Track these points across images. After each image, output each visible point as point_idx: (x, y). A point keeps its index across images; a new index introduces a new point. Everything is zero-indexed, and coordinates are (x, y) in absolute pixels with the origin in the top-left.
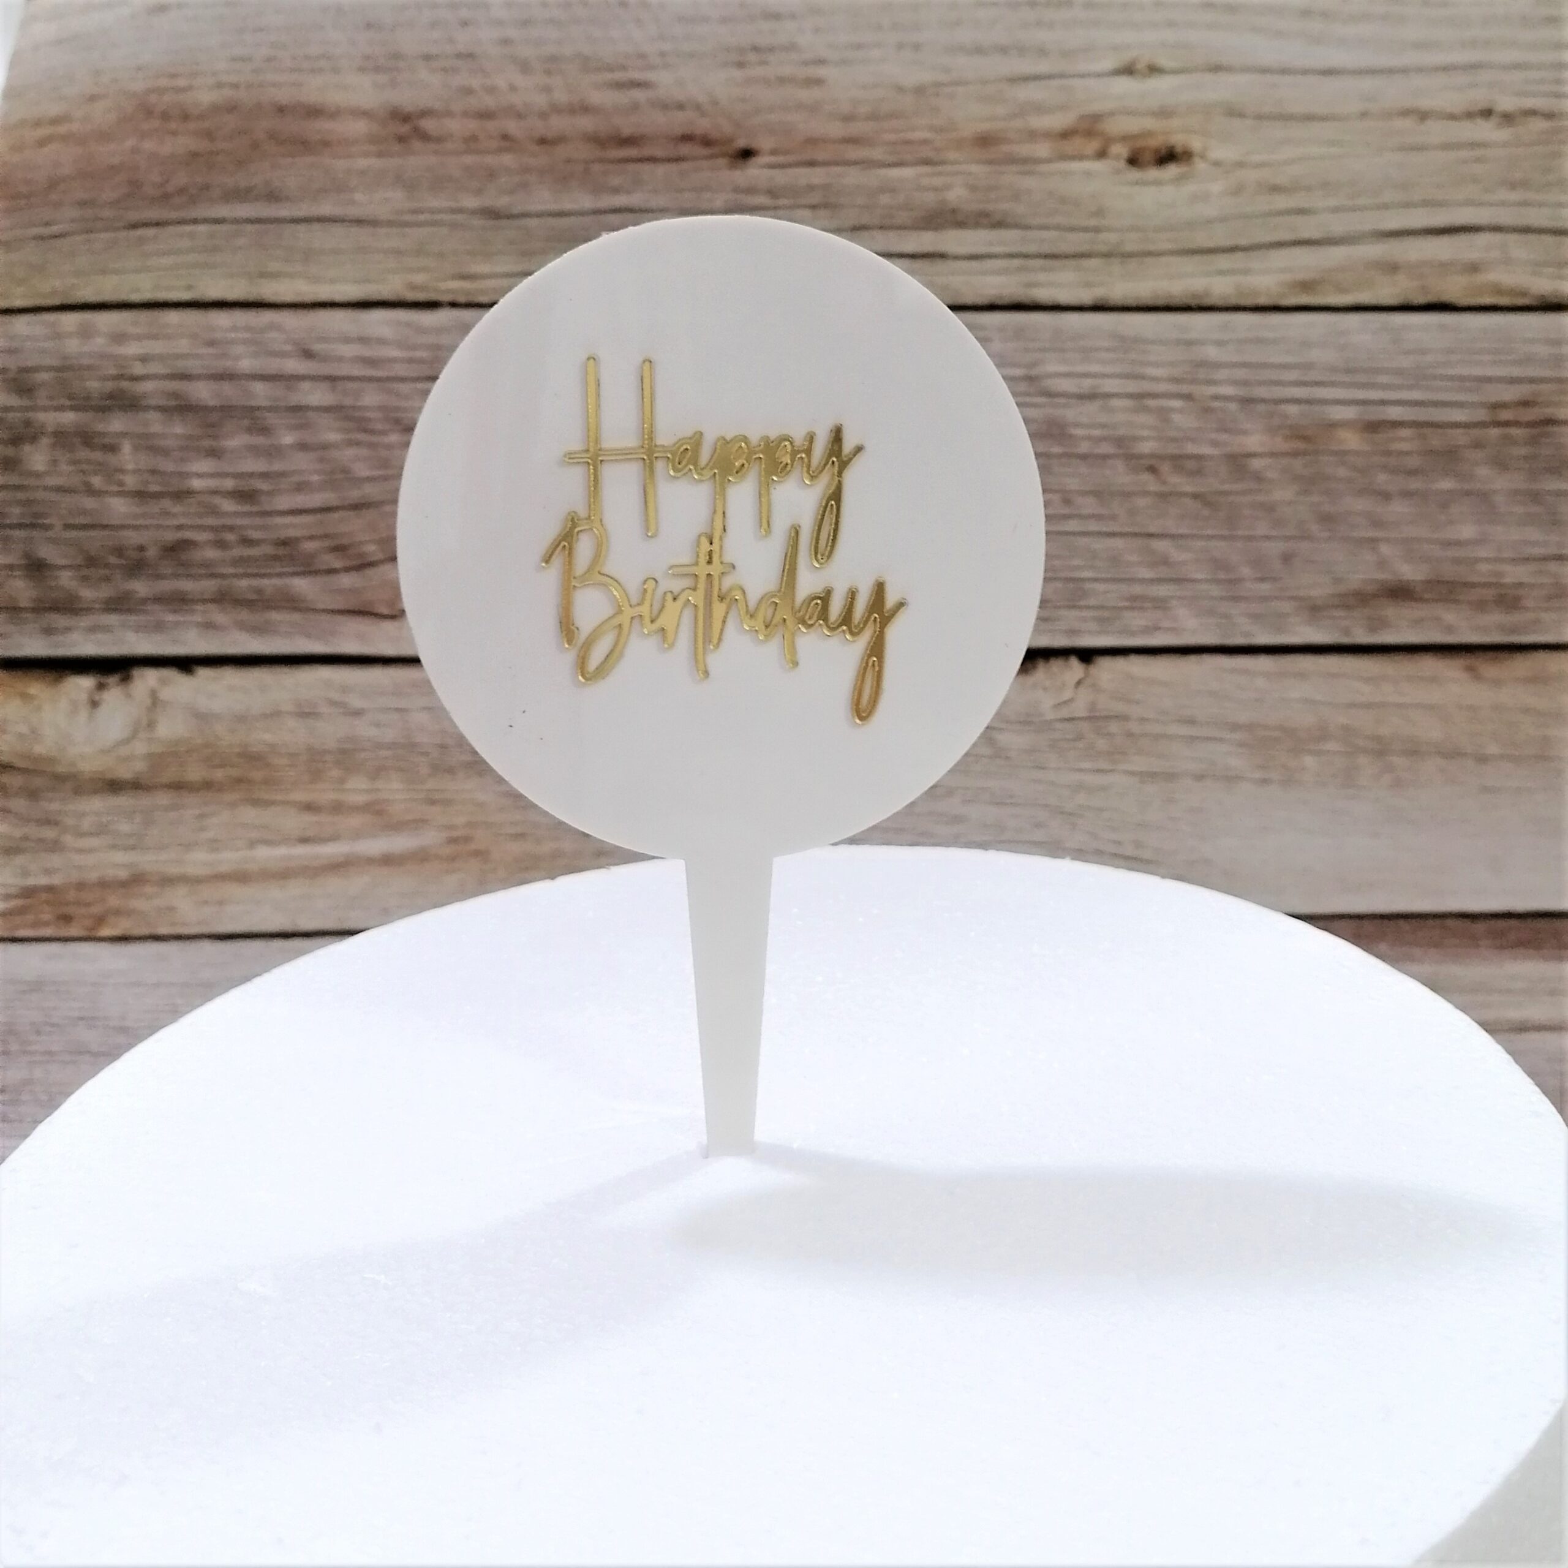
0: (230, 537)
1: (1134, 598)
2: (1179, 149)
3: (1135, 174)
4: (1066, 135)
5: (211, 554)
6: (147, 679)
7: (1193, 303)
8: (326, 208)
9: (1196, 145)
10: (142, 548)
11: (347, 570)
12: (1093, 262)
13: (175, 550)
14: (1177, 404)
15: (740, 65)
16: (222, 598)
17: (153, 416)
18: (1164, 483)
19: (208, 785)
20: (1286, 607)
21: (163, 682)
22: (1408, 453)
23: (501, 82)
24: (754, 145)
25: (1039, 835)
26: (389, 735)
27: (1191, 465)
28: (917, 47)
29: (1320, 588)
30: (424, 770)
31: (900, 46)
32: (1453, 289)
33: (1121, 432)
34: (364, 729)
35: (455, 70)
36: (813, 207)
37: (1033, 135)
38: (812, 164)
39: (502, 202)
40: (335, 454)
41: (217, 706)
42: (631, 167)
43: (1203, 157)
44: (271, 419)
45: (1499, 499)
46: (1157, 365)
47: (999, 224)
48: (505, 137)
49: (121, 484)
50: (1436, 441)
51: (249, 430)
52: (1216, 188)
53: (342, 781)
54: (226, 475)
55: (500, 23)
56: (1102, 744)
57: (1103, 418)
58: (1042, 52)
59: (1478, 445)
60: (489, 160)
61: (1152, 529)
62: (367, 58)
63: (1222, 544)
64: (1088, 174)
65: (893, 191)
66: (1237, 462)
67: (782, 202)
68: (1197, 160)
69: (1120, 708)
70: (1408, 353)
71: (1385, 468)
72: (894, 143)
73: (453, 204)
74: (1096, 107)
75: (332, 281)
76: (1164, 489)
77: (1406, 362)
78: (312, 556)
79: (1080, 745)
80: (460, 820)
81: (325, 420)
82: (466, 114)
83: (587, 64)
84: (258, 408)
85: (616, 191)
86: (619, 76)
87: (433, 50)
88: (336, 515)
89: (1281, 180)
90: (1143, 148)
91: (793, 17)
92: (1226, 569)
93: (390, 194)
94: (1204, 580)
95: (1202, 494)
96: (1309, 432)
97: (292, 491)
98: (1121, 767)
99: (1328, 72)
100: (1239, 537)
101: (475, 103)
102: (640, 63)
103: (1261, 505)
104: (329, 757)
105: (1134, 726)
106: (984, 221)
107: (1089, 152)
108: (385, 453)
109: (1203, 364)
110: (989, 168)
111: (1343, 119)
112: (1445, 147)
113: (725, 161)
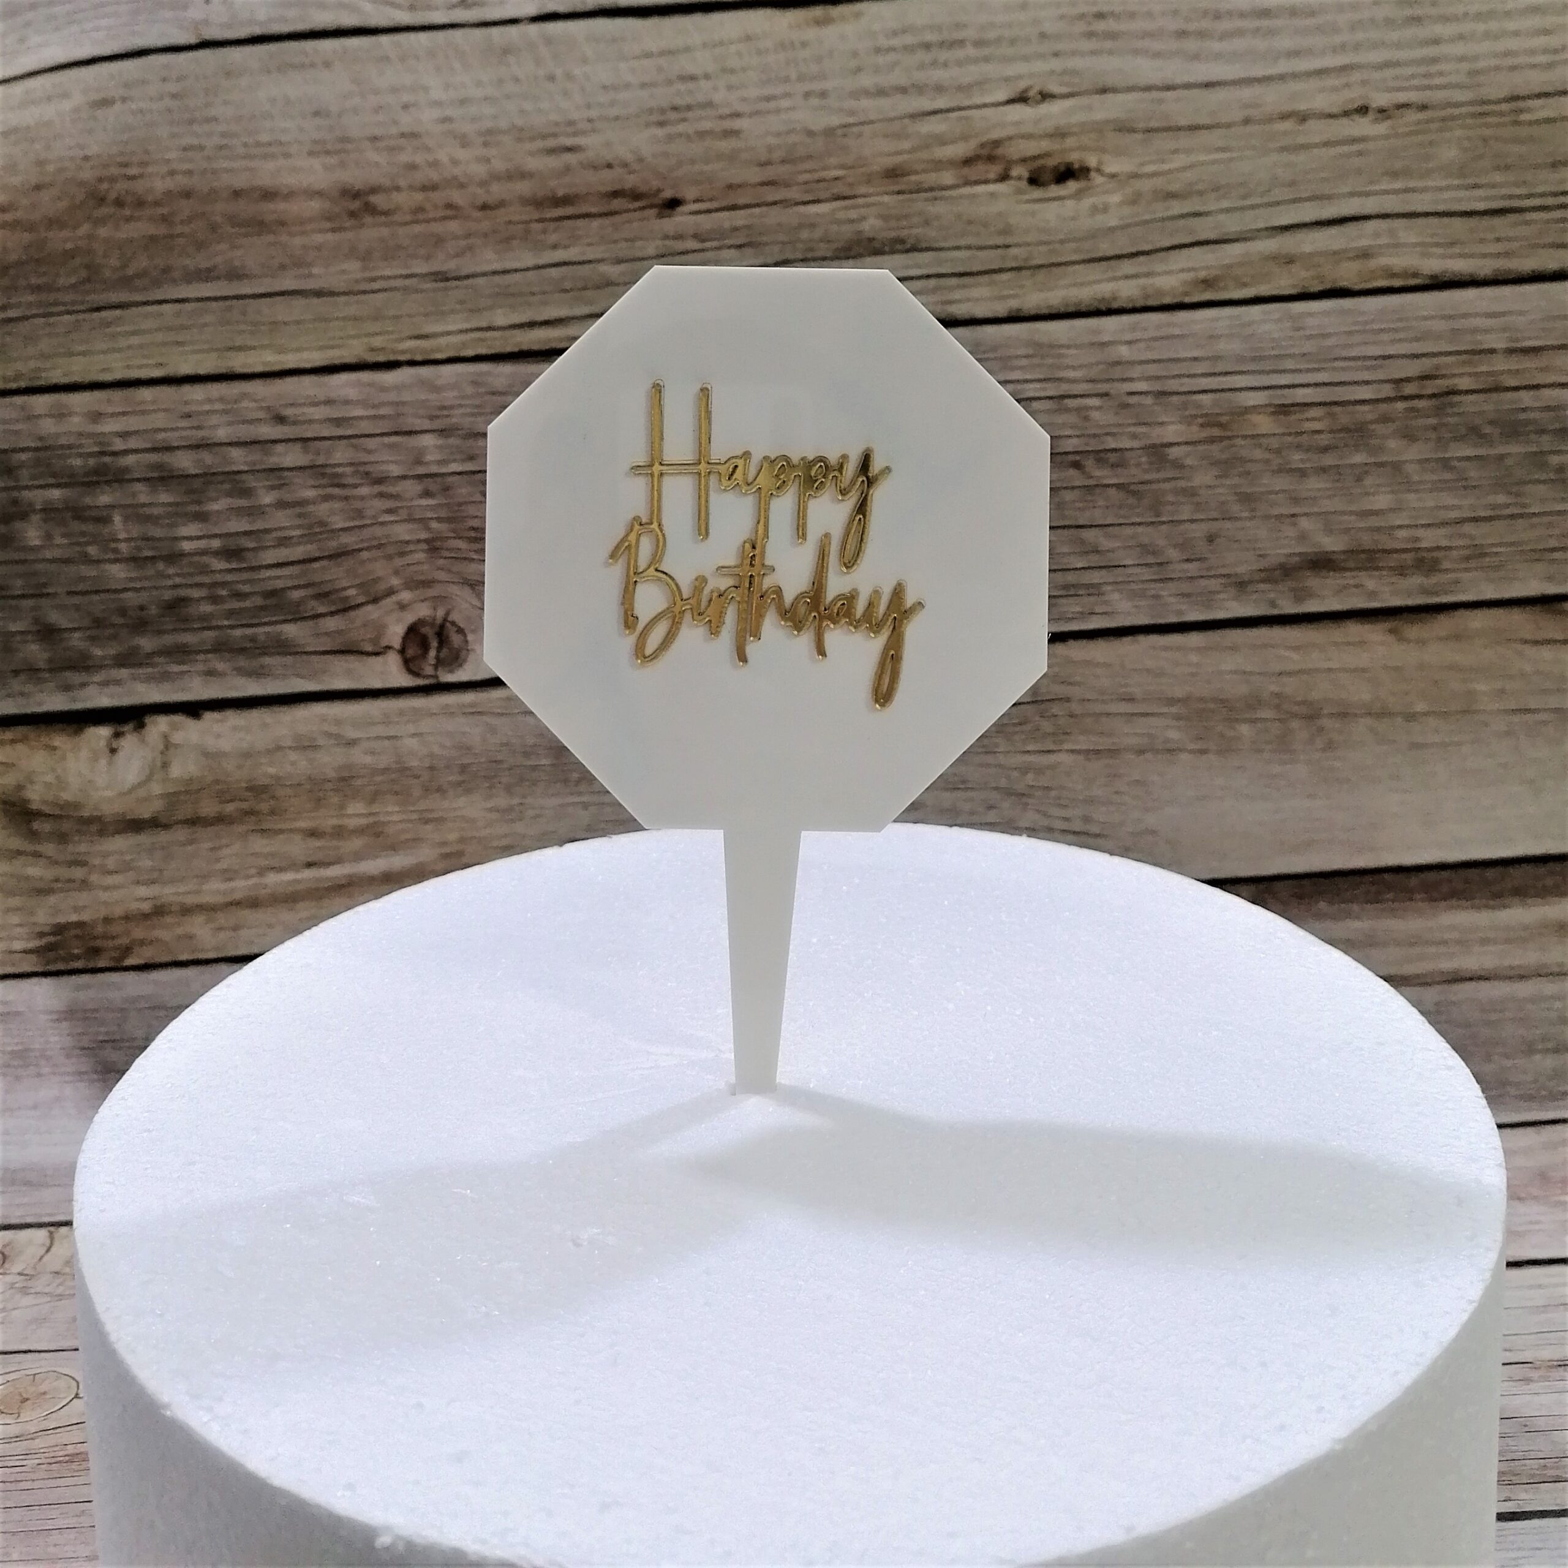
0: (223, 592)
2: (1076, 166)
3: (1037, 193)
4: (968, 162)
5: (207, 608)
6: (160, 724)
7: (1103, 307)
8: (289, 284)
9: (1092, 161)
10: (142, 608)
11: (332, 614)
12: (1005, 276)
13: (175, 606)
14: (1095, 402)
15: (661, 124)
16: (220, 648)
17: (139, 487)
18: (1091, 477)
19: (220, 820)
20: (1215, 584)
21: (173, 727)
22: (1319, 432)
23: (442, 156)
24: (679, 196)
25: (991, 817)
26: (384, 761)
27: (1113, 458)
28: (823, 95)
29: (1244, 565)
30: (417, 792)
31: (808, 95)
32: (1348, 274)
34: (360, 757)
35: (399, 149)
36: (737, 247)
37: (938, 165)
38: (734, 208)
39: (451, 266)
40: (311, 508)
41: (224, 745)
42: (566, 224)
43: (1098, 170)
44: (251, 481)
45: (1410, 468)
46: (1074, 368)
47: (914, 249)
48: (449, 206)
49: (116, 551)
50: (1344, 417)
51: (231, 493)
52: (1115, 198)
53: (342, 807)
54: (215, 536)
55: (438, 104)
56: (1047, 726)
58: (939, 89)
59: (1385, 419)
60: (435, 228)
61: (1082, 521)
62: (316, 142)
63: (1150, 529)
64: (992, 195)
65: (813, 226)
66: (1157, 452)
67: (708, 244)
68: (1093, 174)
70: (1310, 337)
71: (1299, 447)
72: (806, 183)
73: (404, 272)
74: (995, 135)
75: (299, 350)
76: (1092, 482)
77: (1309, 347)
78: (299, 603)
79: (1027, 727)
80: (452, 837)
81: (298, 479)
82: (411, 187)
83: (521, 134)
84: (239, 472)
85: (555, 247)
86: (552, 142)
87: (378, 132)
88: (316, 565)
89: (1175, 187)
90: (1042, 168)
91: (707, 77)
92: (1154, 553)
93: (345, 266)
94: (1134, 565)
95: (1129, 484)
96: (1224, 419)
97: (274, 547)
98: (1066, 746)
99: (1208, 85)
100: (1164, 523)
101: (419, 177)
102: (569, 130)
103: (1184, 491)
104: (329, 786)
105: (1075, 707)
106: (899, 247)
107: (992, 176)
108: (358, 504)
109: (1118, 363)
110: (901, 197)
111: (1229, 126)
112: (1327, 144)
113: (653, 212)
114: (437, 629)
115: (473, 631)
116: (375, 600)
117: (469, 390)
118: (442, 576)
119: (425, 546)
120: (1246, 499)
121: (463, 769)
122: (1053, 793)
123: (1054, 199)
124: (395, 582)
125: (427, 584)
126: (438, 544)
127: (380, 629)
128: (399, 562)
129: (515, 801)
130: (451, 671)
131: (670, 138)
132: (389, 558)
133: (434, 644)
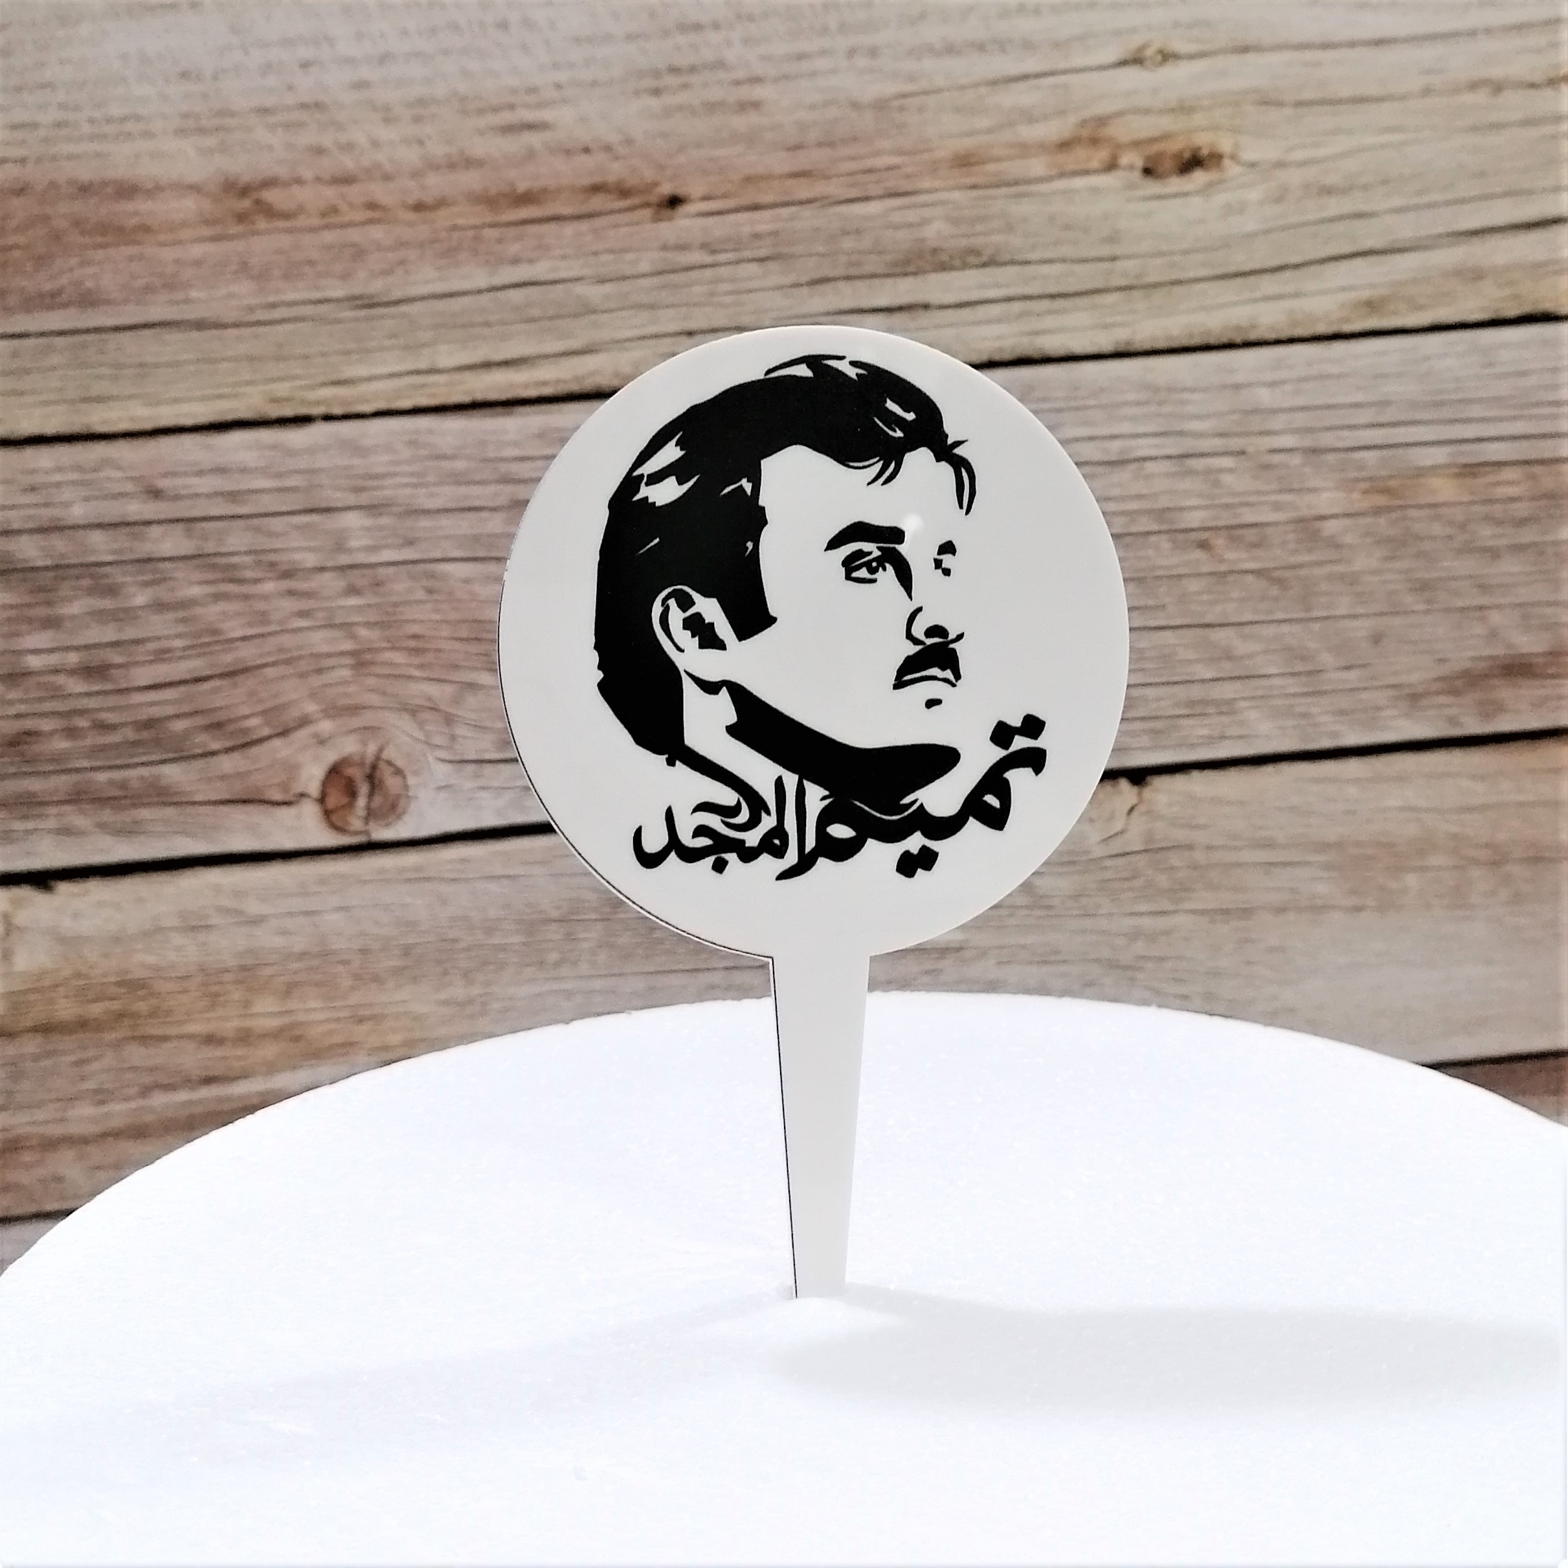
0: (83, 723)
1: (1191, 703)
2: (1205, 152)
3: (1153, 187)
4: (1065, 145)
5: (61, 744)
7: (1238, 340)
8: (156, 313)
9: (1225, 145)
11: (230, 750)
12: (1110, 298)
13: (18, 743)
14: (1227, 462)
15: (656, 92)
16: (79, 798)
18: (1222, 561)
20: (1381, 698)
21: (17, 903)
22: (1513, 499)
23: (358, 136)
24: (681, 191)
26: (299, 944)
28: (873, 52)
29: (1418, 672)
30: (347, 983)
31: (852, 53)
32: (1552, 294)
33: (1163, 502)
34: (267, 939)
35: (301, 125)
36: (761, 260)
37: (1024, 150)
38: (756, 207)
39: (376, 287)
40: (198, 611)
41: (86, 927)
42: (533, 229)
43: (1233, 157)
44: (118, 576)
46: (1198, 417)
47: (992, 262)
48: (372, 206)
50: (1545, 480)
51: (91, 591)
52: (1254, 195)
53: (247, 1004)
54: (68, 649)
55: (349, 61)
56: (1163, 880)
57: (1139, 487)
58: (1028, 45)
60: (355, 235)
61: (1209, 619)
63: (1296, 628)
64: (1095, 191)
65: (858, 232)
66: (1308, 527)
67: (722, 257)
68: (1226, 162)
69: (1180, 835)
70: (1503, 376)
71: (1489, 519)
72: (851, 174)
73: (315, 296)
74: (1099, 110)
75: (176, 401)
76: (1223, 568)
77: (1503, 388)
78: (186, 734)
79: (1137, 883)
81: (180, 572)
82: (318, 179)
83: (466, 106)
84: (100, 564)
85: (516, 261)
86: (507, 117)
87: (270, 102)
88: (207, 686)
89: (1332, 179)
90: (1159, 156)
91: (716, 26)
92: (1303, 659)
93: (234, 288)
94: (1278, 675)
95: (1268, 570)
96: (1393, 483)
97: (151, 662)
98: (1188, 905)
99: (1379, 43)
100: (1317, 619)
101: (327, 165)
102: (532, 99)
103: (1342, 577)
104: (228, 977)
105: (1200, 856)
106: (972, 259)
107: (1095, 164)
108: (260, 606)
109: (1255, 411)
110: (974, 193)
111: (1402, 98)
112: (1527, 123)
113: (647, 213)
114: (368, 771)
115: (416, 773)
116: (284, 733)
117: (406, 453)
118: (375, 699)
119: (348, 661)
120: (1423, 587)
121: (407, 951)
122: (1169, 965)
123: (1175, 196)
124: (311, 708)
125: (354, 710)
126: (368, 657)
127: (292, 769)
128: (316, 681)
129: (476, 990)
130: (387, 825)
131: (668, 112)
132: (302, 675)
133: (363, 789)
